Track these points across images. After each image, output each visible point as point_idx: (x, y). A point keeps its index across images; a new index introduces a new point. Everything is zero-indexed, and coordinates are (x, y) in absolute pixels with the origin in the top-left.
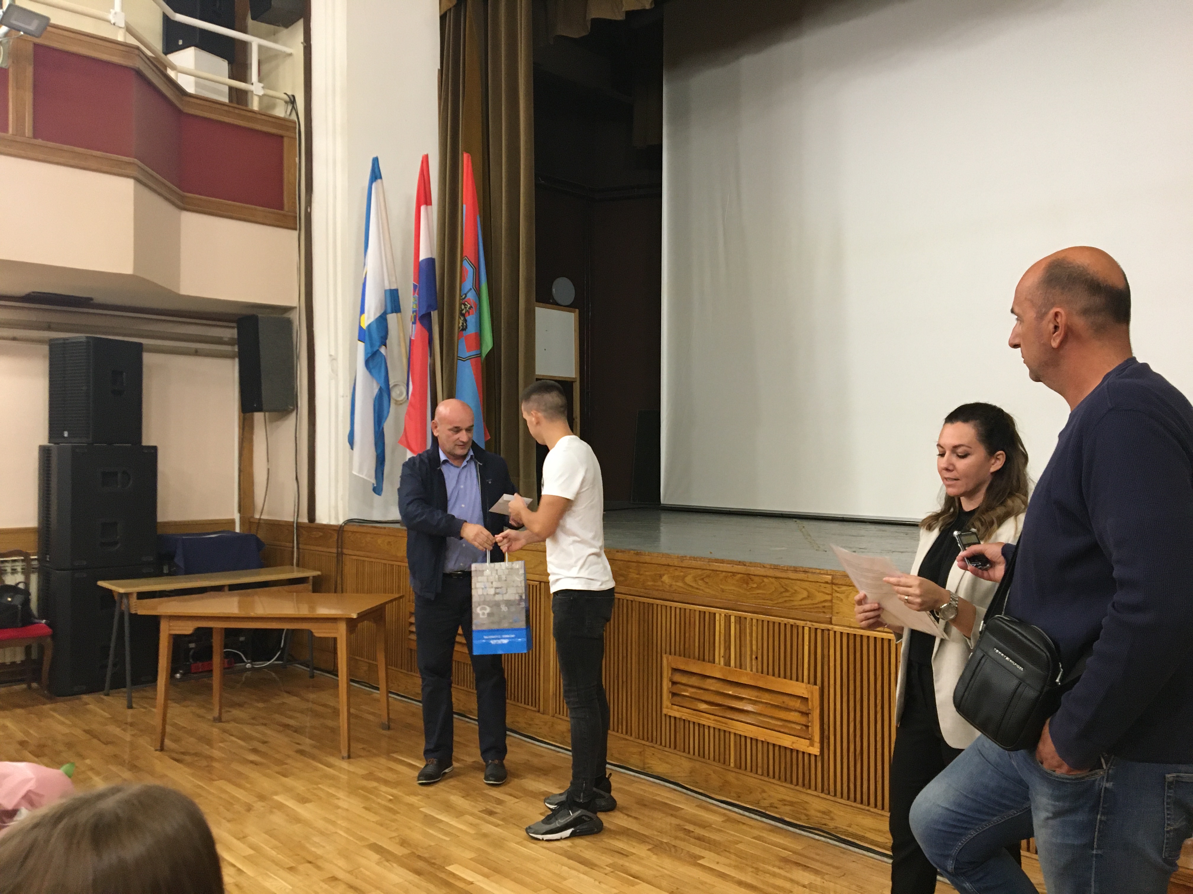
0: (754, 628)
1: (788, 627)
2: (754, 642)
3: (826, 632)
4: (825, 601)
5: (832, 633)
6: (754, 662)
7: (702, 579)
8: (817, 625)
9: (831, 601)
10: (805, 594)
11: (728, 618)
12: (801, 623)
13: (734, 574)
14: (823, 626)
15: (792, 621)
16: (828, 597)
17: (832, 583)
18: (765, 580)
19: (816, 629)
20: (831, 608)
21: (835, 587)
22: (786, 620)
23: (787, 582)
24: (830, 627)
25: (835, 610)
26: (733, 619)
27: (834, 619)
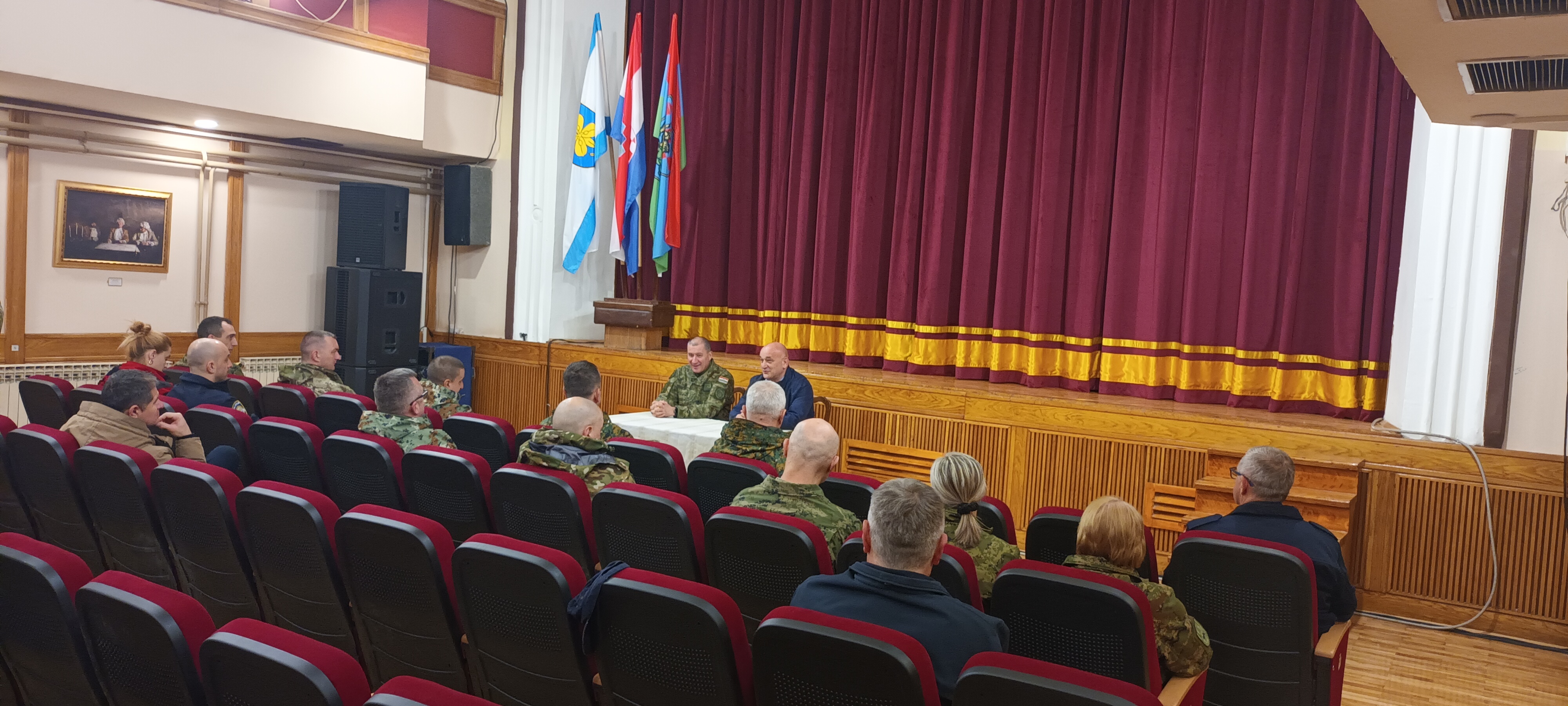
0: (913, 422)
1: (936, 423)
2: (912, 430)
3: (960, 425)
4: (961, 406)
5: (964, 425)
6: (912, 442)
7: (878, 393)
8: (955, 420)
9: (964, 406)
10: (948, 402)
11: (895, 417)
12: (943, 419)
13: (901, 389)
14: (959, 421)
15: (939, 418)
16: (963, 404)
17: (966, 397)
18: (923, 394)
19: (954, 423)
20: (964, 411)
21: (967, 399)
22: (935, 418)
23: (937, 395)
24: (963, 421)
25: (966, 412)
26: (898, 417)
27: (966, 417)
